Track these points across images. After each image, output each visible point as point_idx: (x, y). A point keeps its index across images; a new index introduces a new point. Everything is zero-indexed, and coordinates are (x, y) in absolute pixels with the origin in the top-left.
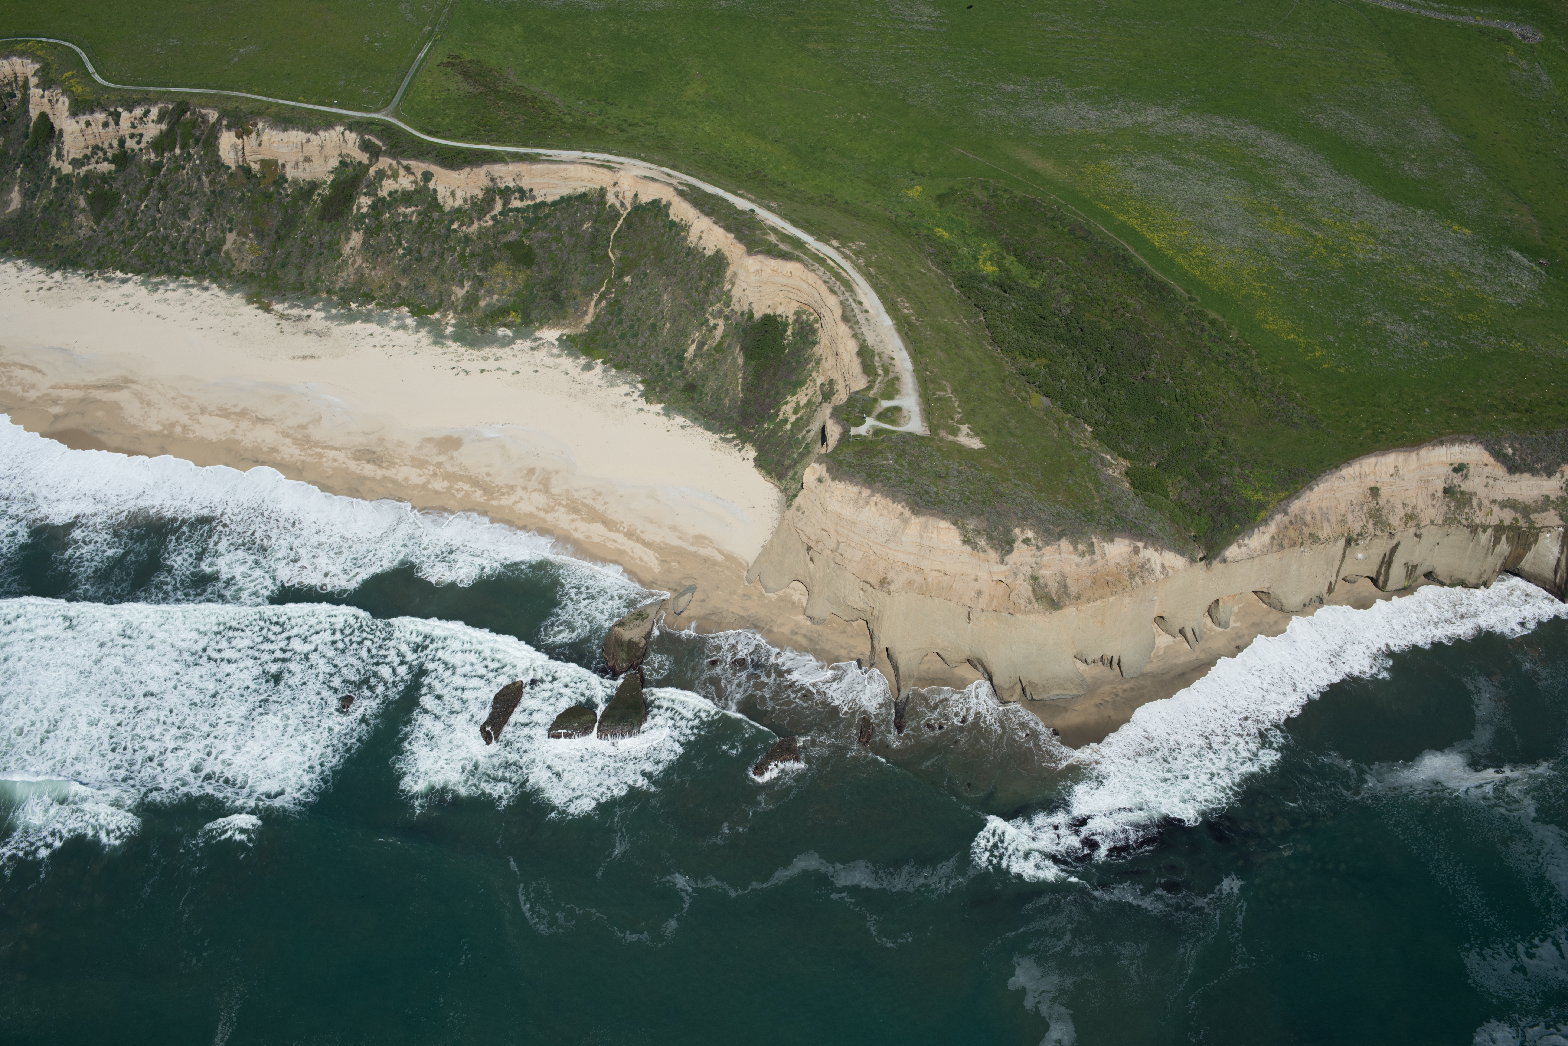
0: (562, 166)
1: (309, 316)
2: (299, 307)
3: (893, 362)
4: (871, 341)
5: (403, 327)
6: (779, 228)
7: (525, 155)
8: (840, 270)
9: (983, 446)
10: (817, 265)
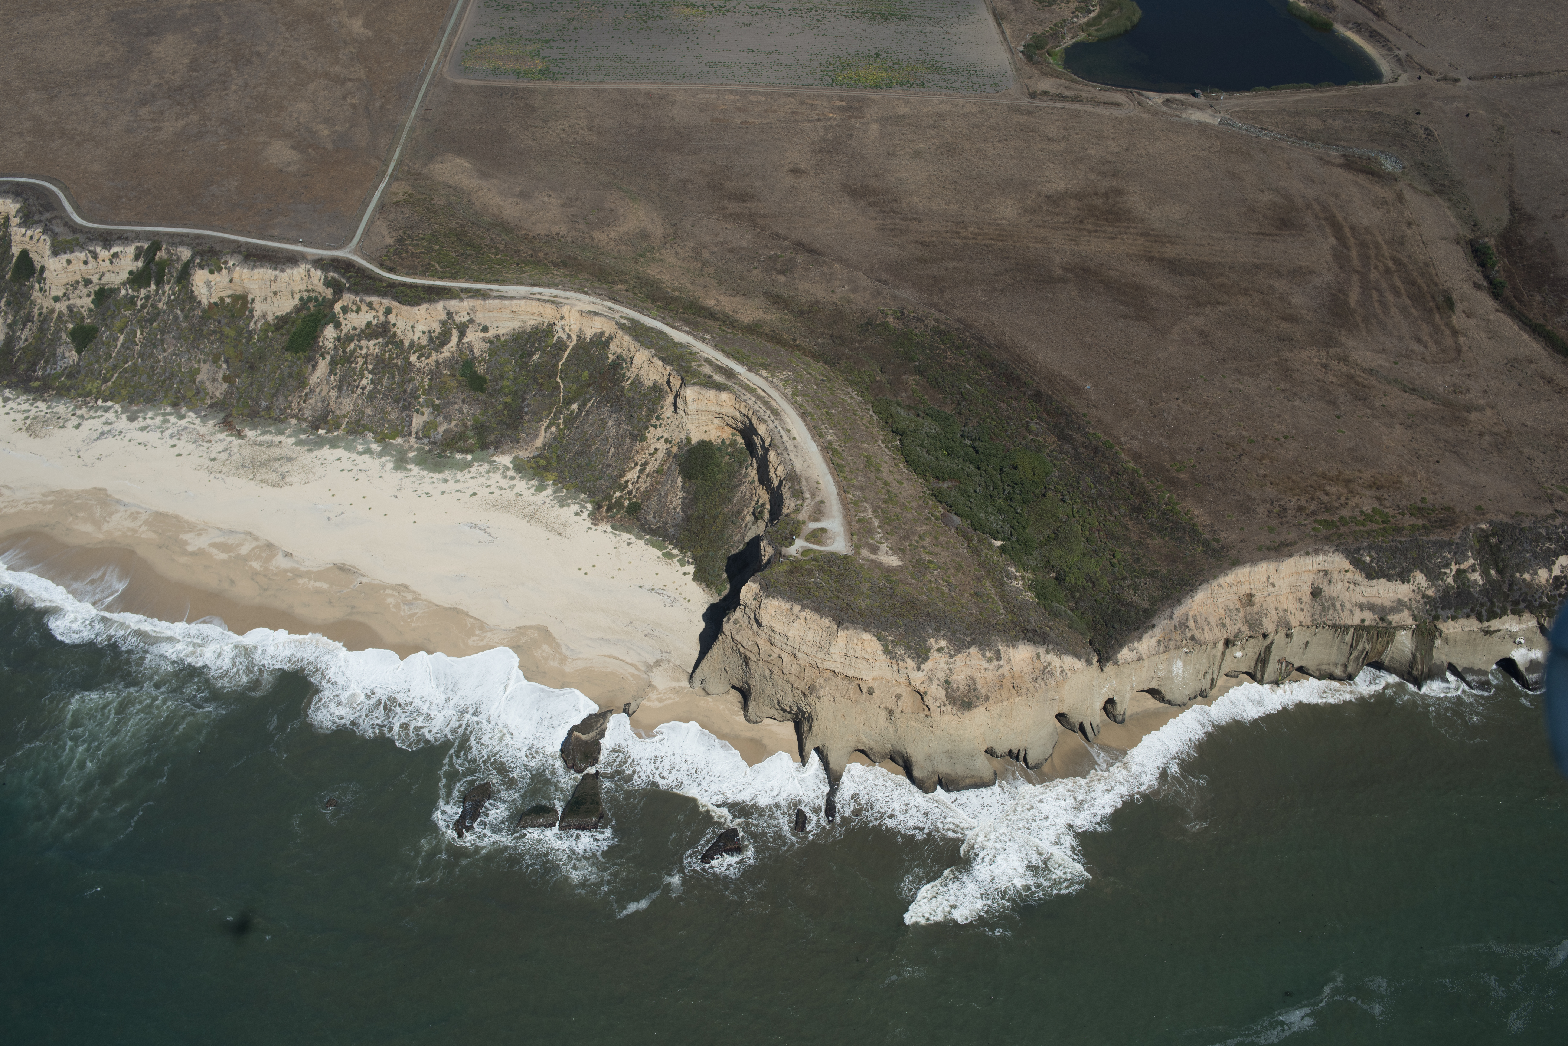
0: (514, 302)
1: (280, 442)
2: (271, 433)
3: (819, 486)
4: (798, 467)
5: (368, 451)
6: (713, 360)
7: (478, 290)
8: (770, 400)
9: (901, 563)
10: (748, 395)
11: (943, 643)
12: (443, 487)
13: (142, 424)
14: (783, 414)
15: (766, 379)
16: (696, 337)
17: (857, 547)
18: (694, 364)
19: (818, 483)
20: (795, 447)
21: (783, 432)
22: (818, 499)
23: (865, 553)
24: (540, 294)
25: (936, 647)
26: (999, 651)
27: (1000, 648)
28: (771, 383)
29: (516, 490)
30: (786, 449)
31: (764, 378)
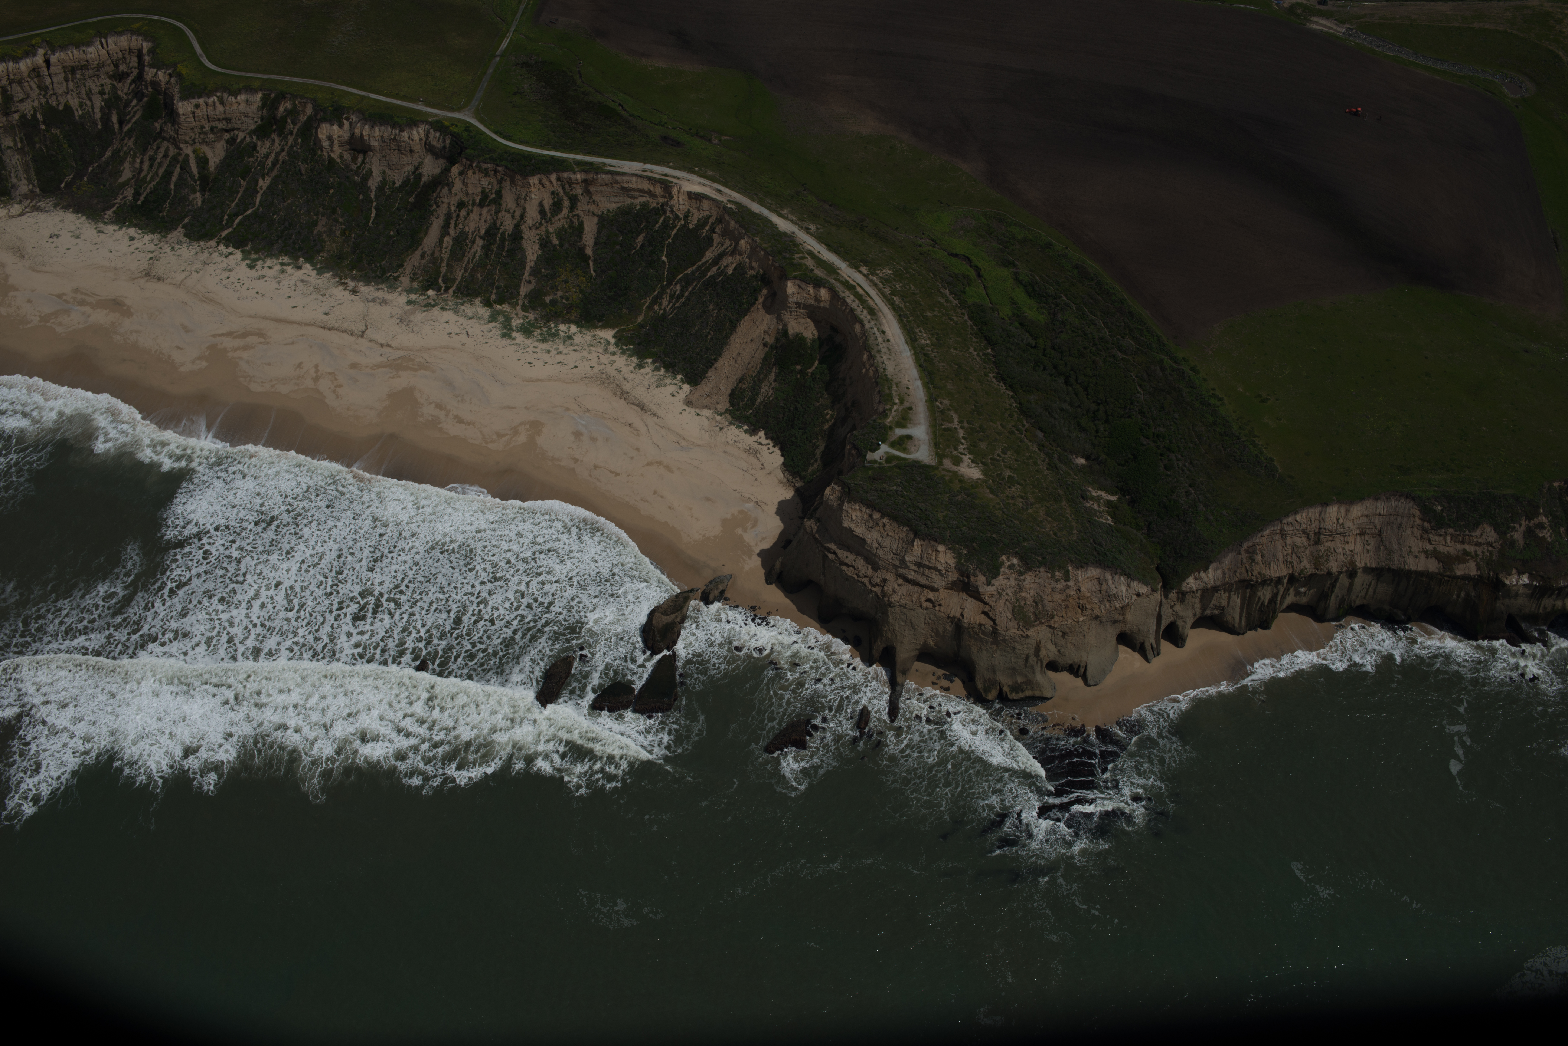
3: (909, 391)
4: (890, 370)
6: (816, 253)
7: (591, 164)
8: (868, 299)
9: (982, 477)
10: (847, 293)
11: (1015, 561)
12: (546, 357)
13: (260, 273)
14: (880, 314)
15: (866, 276)
16: (801, 228)
17: (940, 457)
18: (797, 256)
19: (908, 388)
20: (889, 349)
21: (878, 334)
22: (906, 404)
23: (947, 463)
24: (652, 171)
25: (1007, 564)
26: (1068, 571)
27: (1070, 568)
28: (871, 281)
29: (616, 365)
30: (879, 351)
31: (864, 275)
